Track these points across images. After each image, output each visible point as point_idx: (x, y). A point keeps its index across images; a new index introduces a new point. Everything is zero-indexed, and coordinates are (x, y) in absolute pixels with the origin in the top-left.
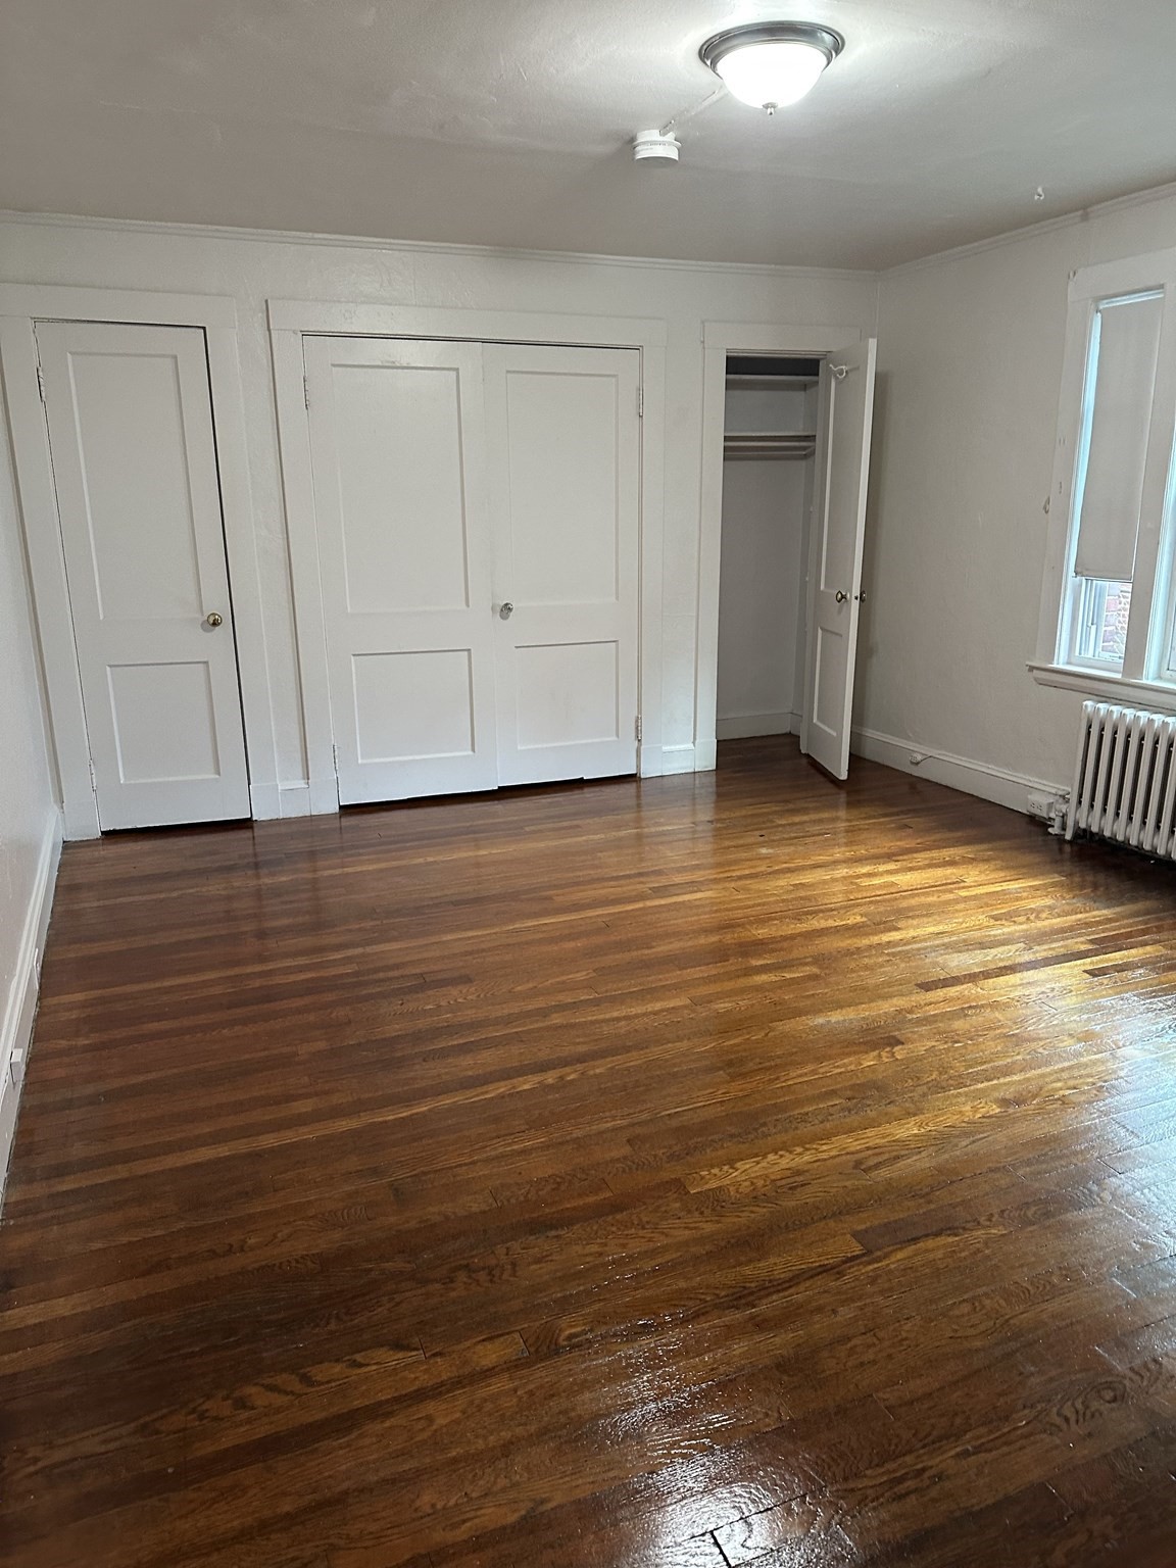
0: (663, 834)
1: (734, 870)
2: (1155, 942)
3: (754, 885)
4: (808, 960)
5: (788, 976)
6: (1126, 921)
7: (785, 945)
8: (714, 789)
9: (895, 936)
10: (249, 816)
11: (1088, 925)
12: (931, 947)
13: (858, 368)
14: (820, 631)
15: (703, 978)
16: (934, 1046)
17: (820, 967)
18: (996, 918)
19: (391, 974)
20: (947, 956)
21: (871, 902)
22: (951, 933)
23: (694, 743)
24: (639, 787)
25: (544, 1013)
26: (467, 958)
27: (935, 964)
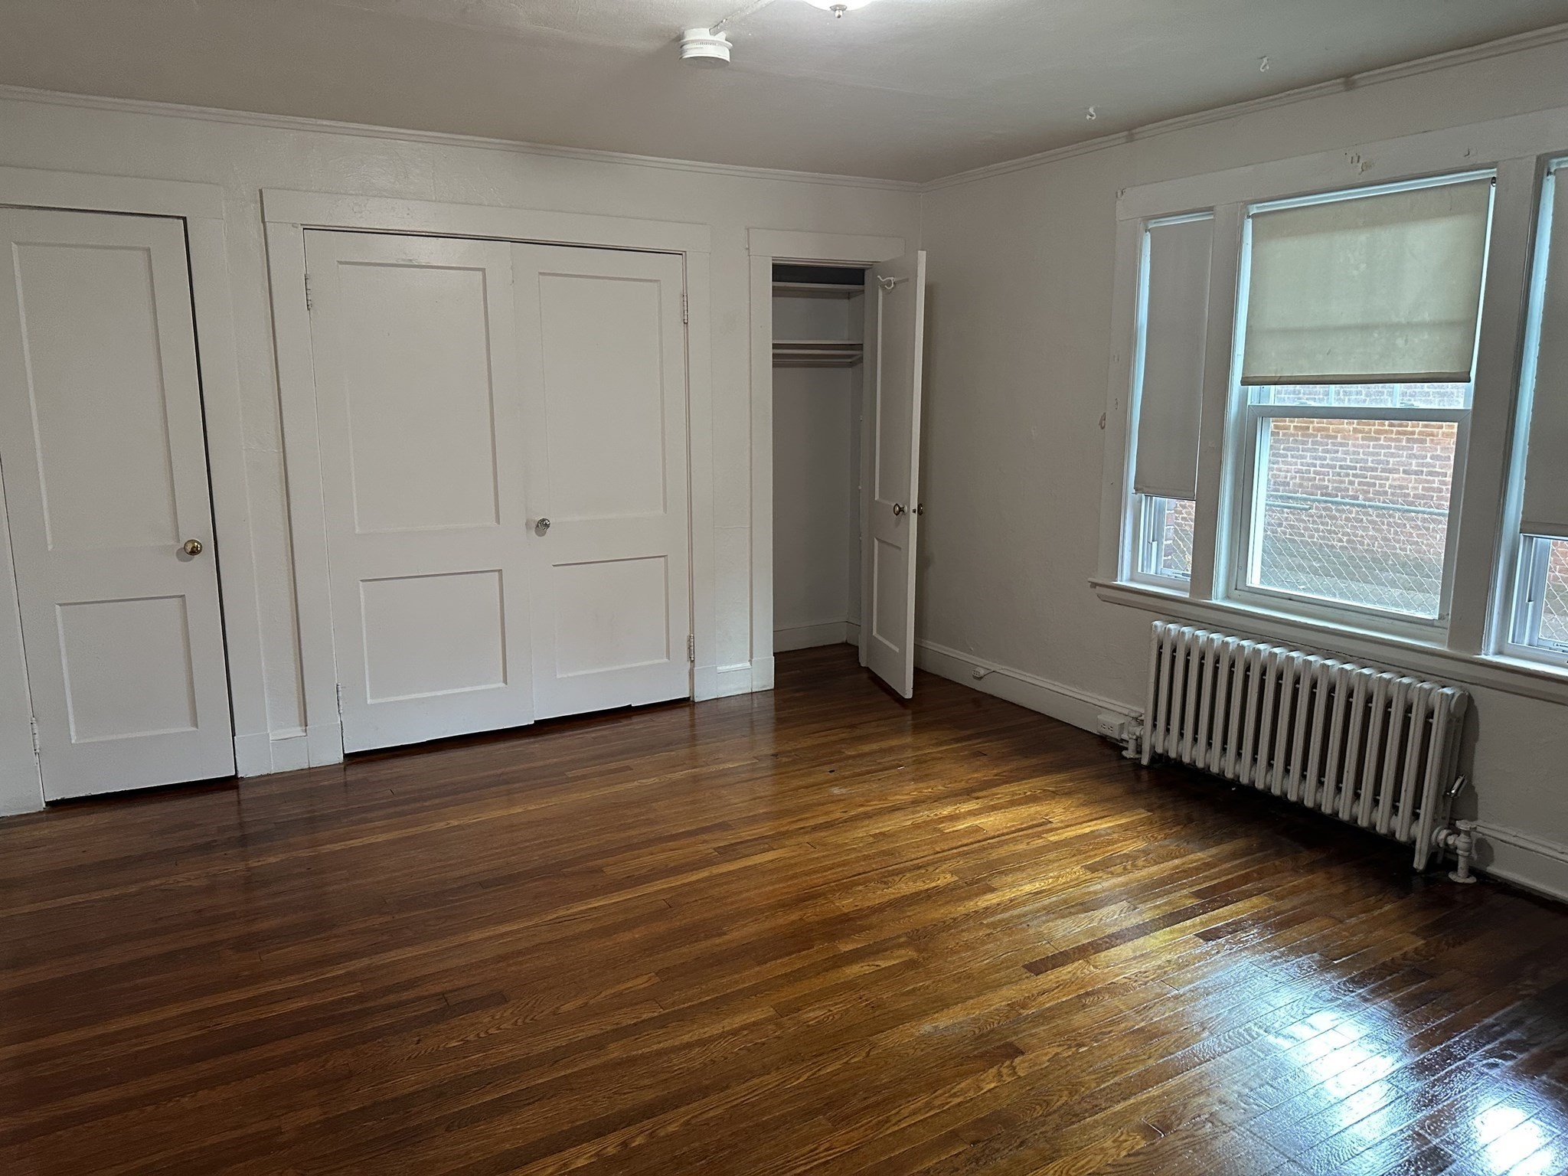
0: (723, 774)
1: (807, 819)
2: (1261, 891)
3: (832, 837)
4: (902, 940)
5: (883, 964)
6: (1224, 866)
7: (874, 919)
8: (772, 714)
9: (990, 899)
10: (234, 774)
11: (1187, 873)
12: (1031, 912)
13: (907, 280)
14: (876, 541)
15: (786, 974)
16: (1057, 1054)
17: (918, 950)
18: (1093, 869)
19: (405, 995)
20: (1051, 924)
21: (959, 854)
22: (1049, 892)
23: (750, 661)
24: (692, 714)
25: (597, 1044)
26: (501, 964)
27: (1040, 936)
